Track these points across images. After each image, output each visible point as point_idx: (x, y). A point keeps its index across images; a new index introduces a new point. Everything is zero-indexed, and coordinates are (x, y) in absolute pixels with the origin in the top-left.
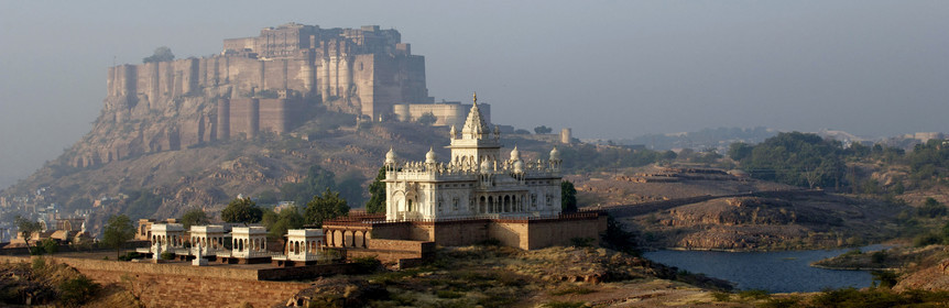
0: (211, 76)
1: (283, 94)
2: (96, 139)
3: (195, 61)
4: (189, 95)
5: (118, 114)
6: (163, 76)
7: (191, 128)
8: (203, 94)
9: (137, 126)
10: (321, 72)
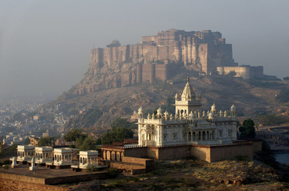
0: (135, 53)
1: (166, 62)
2: (85, 82)
3: (128, 47)
4: (125, 62)
5: (95, 70)
6: (114, 54)
7: (126, 77)
8: (131, 62)
9: (102, 76)
10: (184, 52)
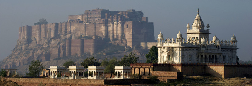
0: (63, 30)
1: (94, 37)
2: (13, 57)
3: (57, 25)
4: (54, 38)
5: (23, 46)
6: (43, 30)
7: (55, 52)
8: (60, 38)
9: (31, 51)
10: (110, 29)
